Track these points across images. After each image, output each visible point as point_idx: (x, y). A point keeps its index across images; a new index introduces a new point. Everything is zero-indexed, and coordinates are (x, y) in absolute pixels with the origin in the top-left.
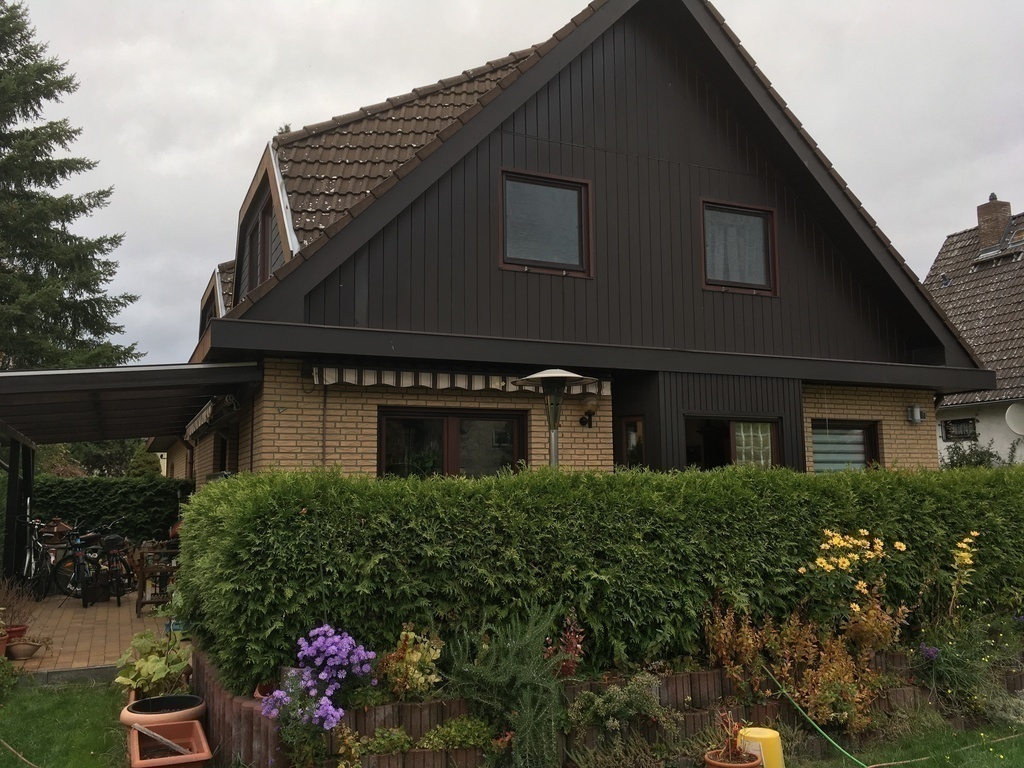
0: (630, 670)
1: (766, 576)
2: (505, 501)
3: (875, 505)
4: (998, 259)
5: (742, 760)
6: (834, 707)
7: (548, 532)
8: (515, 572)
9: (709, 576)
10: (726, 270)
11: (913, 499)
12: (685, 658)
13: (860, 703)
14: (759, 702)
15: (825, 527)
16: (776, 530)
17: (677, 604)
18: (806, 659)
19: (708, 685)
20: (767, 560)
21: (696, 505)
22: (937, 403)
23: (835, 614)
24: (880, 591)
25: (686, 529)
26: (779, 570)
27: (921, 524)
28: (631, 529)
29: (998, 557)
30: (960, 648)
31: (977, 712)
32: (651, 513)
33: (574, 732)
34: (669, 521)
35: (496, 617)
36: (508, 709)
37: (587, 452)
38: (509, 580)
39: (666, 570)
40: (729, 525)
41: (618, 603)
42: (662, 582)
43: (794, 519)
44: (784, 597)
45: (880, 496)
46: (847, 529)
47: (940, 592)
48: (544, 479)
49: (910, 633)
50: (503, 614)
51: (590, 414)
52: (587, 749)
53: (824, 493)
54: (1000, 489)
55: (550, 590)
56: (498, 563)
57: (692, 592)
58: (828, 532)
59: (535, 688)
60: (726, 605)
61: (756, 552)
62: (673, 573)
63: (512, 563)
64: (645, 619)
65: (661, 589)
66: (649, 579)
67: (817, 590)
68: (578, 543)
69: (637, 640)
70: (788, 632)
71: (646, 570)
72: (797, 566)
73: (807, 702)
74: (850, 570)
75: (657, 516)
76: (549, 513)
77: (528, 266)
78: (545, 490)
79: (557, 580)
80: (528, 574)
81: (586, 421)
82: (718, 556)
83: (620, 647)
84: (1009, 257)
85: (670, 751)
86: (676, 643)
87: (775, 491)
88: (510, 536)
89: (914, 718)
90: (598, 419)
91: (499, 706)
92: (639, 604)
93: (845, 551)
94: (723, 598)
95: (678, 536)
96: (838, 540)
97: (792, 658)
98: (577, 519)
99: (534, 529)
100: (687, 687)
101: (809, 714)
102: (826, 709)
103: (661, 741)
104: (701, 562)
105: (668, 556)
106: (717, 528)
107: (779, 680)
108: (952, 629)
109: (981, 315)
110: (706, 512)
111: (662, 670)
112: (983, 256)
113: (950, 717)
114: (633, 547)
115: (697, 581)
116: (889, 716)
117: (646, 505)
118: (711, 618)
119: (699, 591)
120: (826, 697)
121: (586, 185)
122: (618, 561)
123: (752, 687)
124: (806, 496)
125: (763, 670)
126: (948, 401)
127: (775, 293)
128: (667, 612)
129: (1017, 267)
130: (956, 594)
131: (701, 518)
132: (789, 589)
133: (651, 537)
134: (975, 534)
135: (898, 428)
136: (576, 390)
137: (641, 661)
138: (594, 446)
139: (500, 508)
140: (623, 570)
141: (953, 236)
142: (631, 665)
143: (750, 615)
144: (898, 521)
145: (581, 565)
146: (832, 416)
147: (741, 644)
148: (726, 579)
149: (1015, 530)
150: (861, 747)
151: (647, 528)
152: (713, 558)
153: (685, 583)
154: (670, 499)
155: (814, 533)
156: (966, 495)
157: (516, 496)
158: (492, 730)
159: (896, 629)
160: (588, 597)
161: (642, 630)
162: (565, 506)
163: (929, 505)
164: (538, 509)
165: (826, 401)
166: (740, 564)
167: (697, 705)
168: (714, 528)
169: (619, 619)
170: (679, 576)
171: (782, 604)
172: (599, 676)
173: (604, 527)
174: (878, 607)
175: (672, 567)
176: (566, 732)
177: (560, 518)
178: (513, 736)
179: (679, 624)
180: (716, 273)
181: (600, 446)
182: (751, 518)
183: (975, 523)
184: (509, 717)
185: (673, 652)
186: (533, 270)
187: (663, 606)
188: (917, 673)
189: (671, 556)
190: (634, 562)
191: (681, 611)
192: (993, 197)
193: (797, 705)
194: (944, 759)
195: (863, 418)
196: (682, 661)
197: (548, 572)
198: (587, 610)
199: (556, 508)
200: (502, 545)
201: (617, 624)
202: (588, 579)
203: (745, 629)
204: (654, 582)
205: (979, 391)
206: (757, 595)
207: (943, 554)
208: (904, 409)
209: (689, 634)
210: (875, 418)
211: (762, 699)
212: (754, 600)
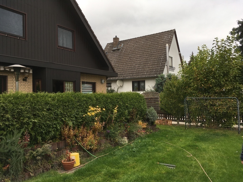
0: (42, 144)
1: (76, 118)
2: (6, 101)
3: (99, 101)
4: (117, 50)
5: (71, 161)
6: (90, 146)
7: (20, 110)
8: (9, 121)
9: (63, 119)
10: (63, 44)
11: (106, 99)
12: (56, 139)
13: (95, 144)
14: (74, 147)
15: (89, 106)
16: (78, 107)
17: (55, 126)
18: (84, 136)
19: (62, 145)
20: (76, 114)
21: (60, 101)
22: (107, 79)
23: (90, 125)
24: (99, 119)
25: (57, 107)
26: (79, 116)
27: (107, 105)
28: (43, 108)
29: (121, 111)
30: (114, 130)
31: (116, 143)
32: (49, 103)
33: (27, 162)
34: (53, 105)
35: (3, 134)
36: (8, 159)
37: (25, 88)
38: (7, 123)
39: (52, 118)
40: (68, 106)
41: (39, 127)
42: (51, 121)
43: (83, 104)
44: (80, 122)
45: (100, 99)
46: (94, 106)
47: (111, 119)
48: (18, 95)
49: (105, 128)
50: (5, 133)
51: (26, 78)
52: (31, 165)
53: (89, 98)
54: (121, 97)
55: (20, 125)
56: (4, 119)
57: (58, 123)
58: (90, 107)
59: (16, 152)
60: (67, 125)
61: (74, 112)
62: (54, 118)
63: (8, 118)
64: (47, 130)
65: (51, 123)
66: (48, 120)
67: (87, 120)
68: (28, 112)
69: (44, 136)
70: (80, 130)
71: (47, 118)
72: (83, 115)
73: (84, 145)
74: (94, 115)
75: (50, 104)
76: (20, 104)
77: (7, 35)
78: (18, 98)
79: (22, 122)
80: (13, 121)
81: (25, 80)
82: (65, 114)
83: (40, 138)
84: (118, 49)
85: (52, 162)
86: (54, 136)
87: (78, 98)
88: (7, 111)
89: (105, 146)
90: (28, 79)
91: (5, 158)
92: (45, 127)
93: (93, 111)
94: (66, 124)
95: (56, 109)
96: (92, 109)
97: (81, 136)
98: (28, 106)
99: (15, 109)
100: (57, 146)
101: (85, 148)
102: (89, 146)
103: (50, 160)
104: (61, 115)
105: (53, 114)
106: (65, 107)
107: (78, 141)
108: (112, 126)
109: (113, 61)
110: (63, 103)
111: (51, 142)
112: (114, 49)
113: (112, 144)
114: (43, 112)
115: (60, 120)
116: (100, 146)
117: (47, 102)
118: (63, 128)
119: (60, 122)
120: (89, 144)
121: (25, 14)
122: (40, 116)
123: (72, 144)
124: (85, 99)
125: (75, 140)
126: (108, 79)
127: (75, 51)
128: (52, 128)
129: (120, 52)
130: (113, 119)
131: (61, 104)
132: (81, 120)
133: (48, 110)
134: (117, 106)
135: (99, 84)
136: (22, 71)
137: (45, 141)
138: (27, 87)
139: (4, 103)
140: (41, 118)
141: (108, 44)
142: (42, 142)
143: (72, 127)
144: (103, 104)
145: (29, 118)
146: (86, 81)
147: (70, 134)
148: (67, 119)
149: (124, 105)
150: (95, 153)
151: (48, 107)
152: (64, 114)
153: (57, 121)
154: (53, 100)
155: (86, 107)
156: (116, 98)
157: (9, 100)
158: (2, 165)
159: (102, 127)
160: (31, 126)
161: (46, 133)
162: (24, 102)
163: (109, 100)
164: (16, 103)
165: (85, 77)
166: (70, 115)
167: (59, 150)
168: (64, 107)
169: (39, 131)
170: (56, 119)
171: (79, 124)
172: (33, 146)
173: (36, 108)
174: (99, 123)
175: (54, 117)
176: (25, 162)
177: (23, 105)
178: (9, 166)
179: (55, 131)
180: (60, 44)
181: (29, 87)
182: (73, 104)
183: (117, 104)
184: (8, 161)
185: (53, 138)
186: (9, 36)
187: (51, 127)
188: (106, 136)
189: (54, 114)
190: (44, 116)
191: (56, 128)
192: (116, 36)
193: (82, 146)
194: (112, 153)
195: (92, 82)
196: (55, 140)
197: (19, 120)
198: (31, 129)
199: (22, 103)
200: (5, 114)
201: (39, 132)
202: (31, 121)
203: (71, 130)
204: (49, 121)
205: (112, 77)
206: (74, 122)
207: (111, 111)
208: (100, 80)
209: (58, 133)
210: (95, 82)
211: (74, 146)
212: (73, 124)
